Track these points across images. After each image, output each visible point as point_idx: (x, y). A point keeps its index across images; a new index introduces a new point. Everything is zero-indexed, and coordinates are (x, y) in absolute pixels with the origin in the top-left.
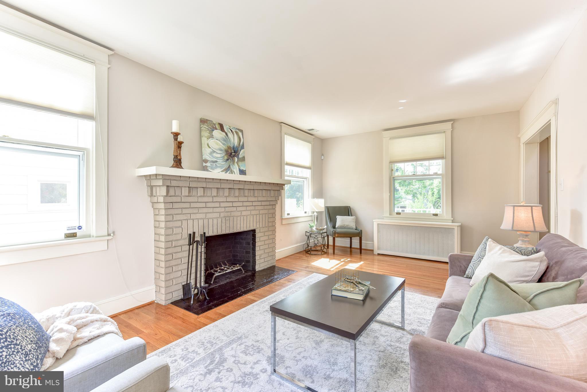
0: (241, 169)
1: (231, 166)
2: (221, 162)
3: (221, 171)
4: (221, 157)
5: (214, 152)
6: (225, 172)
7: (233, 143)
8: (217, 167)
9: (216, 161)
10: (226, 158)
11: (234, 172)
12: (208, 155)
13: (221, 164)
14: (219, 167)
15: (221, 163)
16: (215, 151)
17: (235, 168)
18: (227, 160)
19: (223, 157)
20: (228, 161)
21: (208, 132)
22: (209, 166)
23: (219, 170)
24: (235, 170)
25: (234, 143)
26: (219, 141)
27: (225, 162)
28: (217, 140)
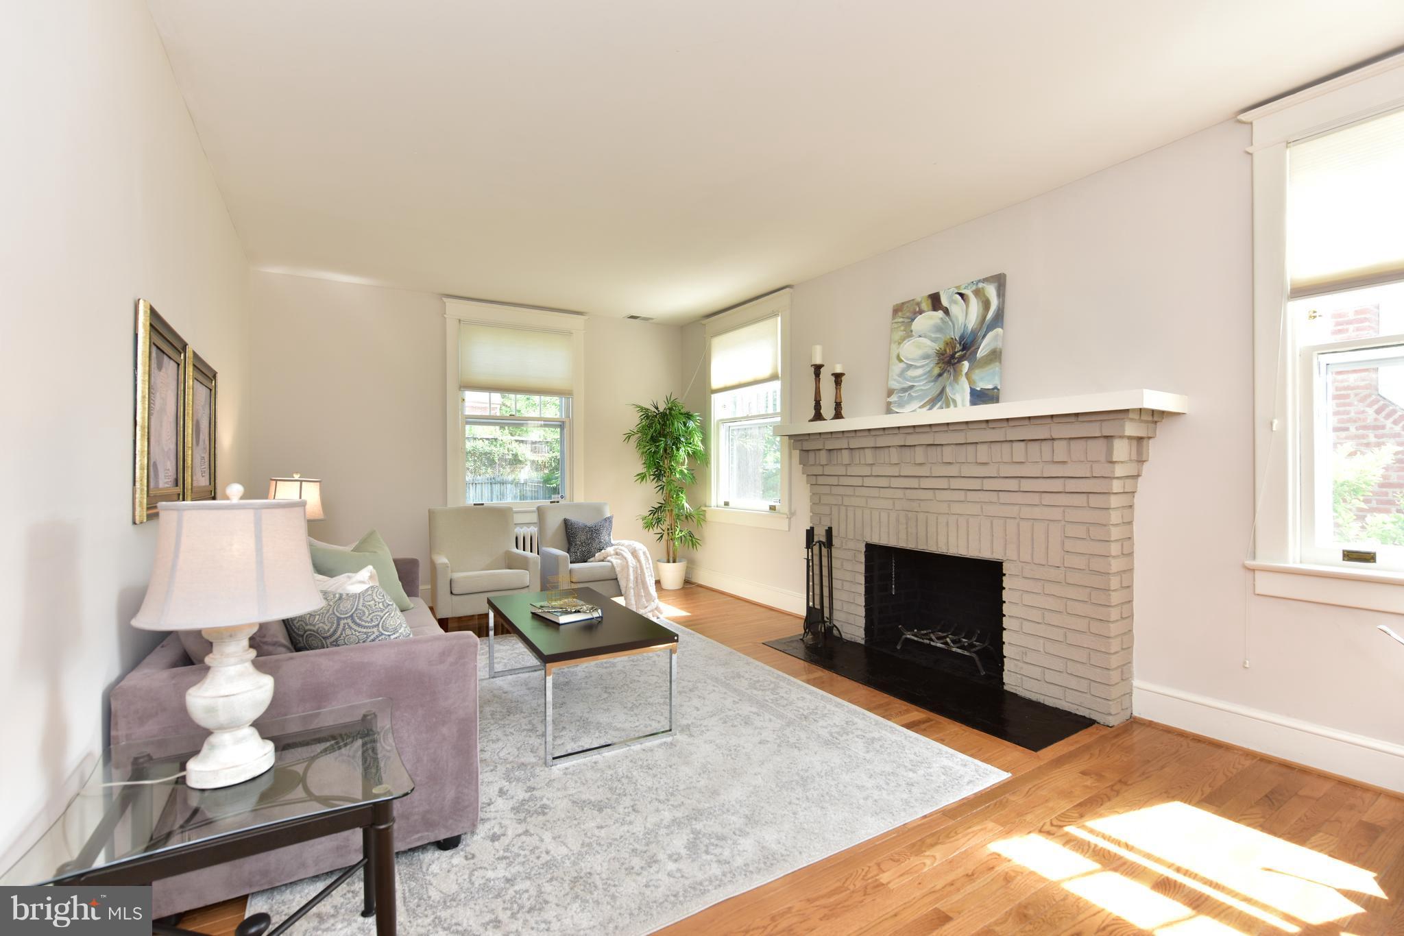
0: (978, 389)
1: (948, 390)
2: (921, 385)
3: (920, 407)
4: (925, 374)
5: (910, 367)
6: (928, 407)
7: (963, 326)
8: (911, 398)
9: (912, 387)
10: (937, 371)
11: (954, 401)
12: (897, 378)
13: (922, 390)
14: (917, 398)
15: (923, 388)
16: (911, 365)
17: (961, 392)
18: (940, 375)
19: (929, 371)
20: (940, 378)
21: (902, 328)
22: (895, 402)
23: (915, 405)
24: (958, 398)
25: (965, 327)
26: (925, 337)
27: (932, 381)
28: (920, 336)
